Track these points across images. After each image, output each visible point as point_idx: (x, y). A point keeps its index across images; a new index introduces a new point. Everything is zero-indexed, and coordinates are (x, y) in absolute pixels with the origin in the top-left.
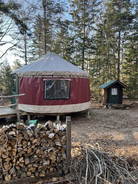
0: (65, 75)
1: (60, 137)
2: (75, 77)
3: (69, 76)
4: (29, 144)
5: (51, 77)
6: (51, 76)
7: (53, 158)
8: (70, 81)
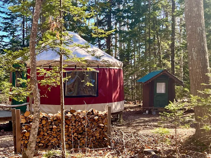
0: (91, 65)
1: (102, 119)
2: (104, 68)
3: (97, 67)
4: (80, 124)
5: (74, 68)
6: (73, 66)
7: (97, 135)
8: (98, 73)
